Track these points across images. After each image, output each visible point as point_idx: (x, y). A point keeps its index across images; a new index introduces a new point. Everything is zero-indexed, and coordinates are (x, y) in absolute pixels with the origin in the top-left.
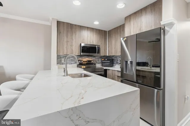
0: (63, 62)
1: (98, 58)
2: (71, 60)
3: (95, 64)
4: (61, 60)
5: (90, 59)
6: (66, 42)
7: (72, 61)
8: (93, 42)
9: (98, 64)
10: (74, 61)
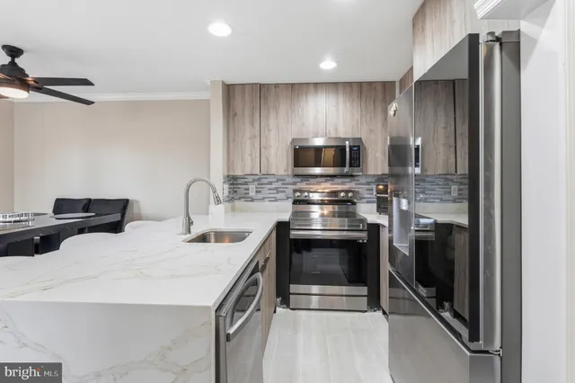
0: (252, 194)
1: (368, 183)
2: (276, 189)
3: (354, 204)
4: (248, 189)
5: (340, 187)
6: (250, 139)
7: (278, 193)
8: (336, 130)
9: (368, 202)
10: (284, 192)
